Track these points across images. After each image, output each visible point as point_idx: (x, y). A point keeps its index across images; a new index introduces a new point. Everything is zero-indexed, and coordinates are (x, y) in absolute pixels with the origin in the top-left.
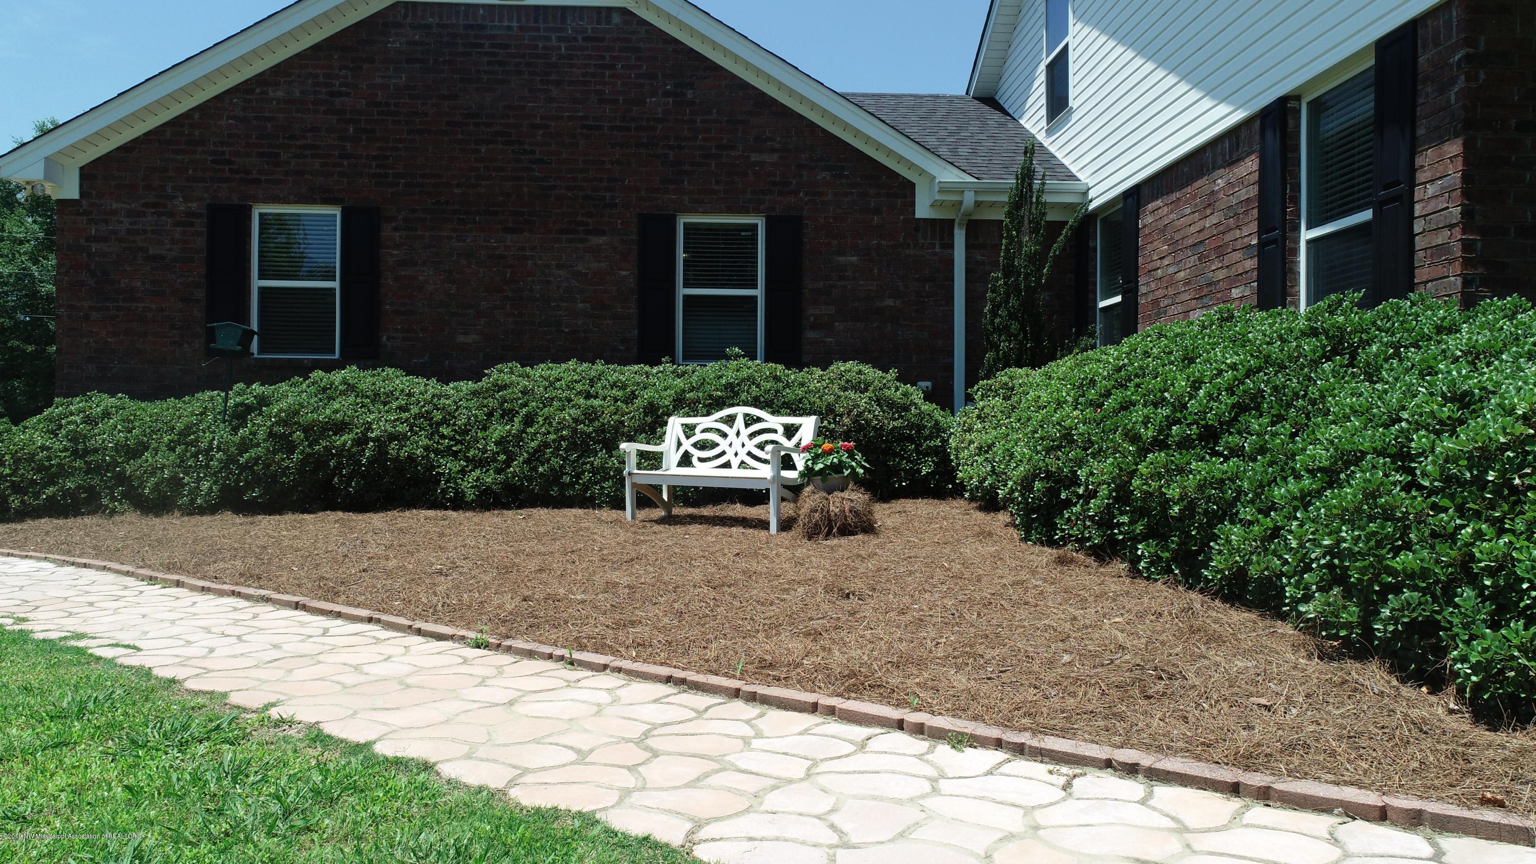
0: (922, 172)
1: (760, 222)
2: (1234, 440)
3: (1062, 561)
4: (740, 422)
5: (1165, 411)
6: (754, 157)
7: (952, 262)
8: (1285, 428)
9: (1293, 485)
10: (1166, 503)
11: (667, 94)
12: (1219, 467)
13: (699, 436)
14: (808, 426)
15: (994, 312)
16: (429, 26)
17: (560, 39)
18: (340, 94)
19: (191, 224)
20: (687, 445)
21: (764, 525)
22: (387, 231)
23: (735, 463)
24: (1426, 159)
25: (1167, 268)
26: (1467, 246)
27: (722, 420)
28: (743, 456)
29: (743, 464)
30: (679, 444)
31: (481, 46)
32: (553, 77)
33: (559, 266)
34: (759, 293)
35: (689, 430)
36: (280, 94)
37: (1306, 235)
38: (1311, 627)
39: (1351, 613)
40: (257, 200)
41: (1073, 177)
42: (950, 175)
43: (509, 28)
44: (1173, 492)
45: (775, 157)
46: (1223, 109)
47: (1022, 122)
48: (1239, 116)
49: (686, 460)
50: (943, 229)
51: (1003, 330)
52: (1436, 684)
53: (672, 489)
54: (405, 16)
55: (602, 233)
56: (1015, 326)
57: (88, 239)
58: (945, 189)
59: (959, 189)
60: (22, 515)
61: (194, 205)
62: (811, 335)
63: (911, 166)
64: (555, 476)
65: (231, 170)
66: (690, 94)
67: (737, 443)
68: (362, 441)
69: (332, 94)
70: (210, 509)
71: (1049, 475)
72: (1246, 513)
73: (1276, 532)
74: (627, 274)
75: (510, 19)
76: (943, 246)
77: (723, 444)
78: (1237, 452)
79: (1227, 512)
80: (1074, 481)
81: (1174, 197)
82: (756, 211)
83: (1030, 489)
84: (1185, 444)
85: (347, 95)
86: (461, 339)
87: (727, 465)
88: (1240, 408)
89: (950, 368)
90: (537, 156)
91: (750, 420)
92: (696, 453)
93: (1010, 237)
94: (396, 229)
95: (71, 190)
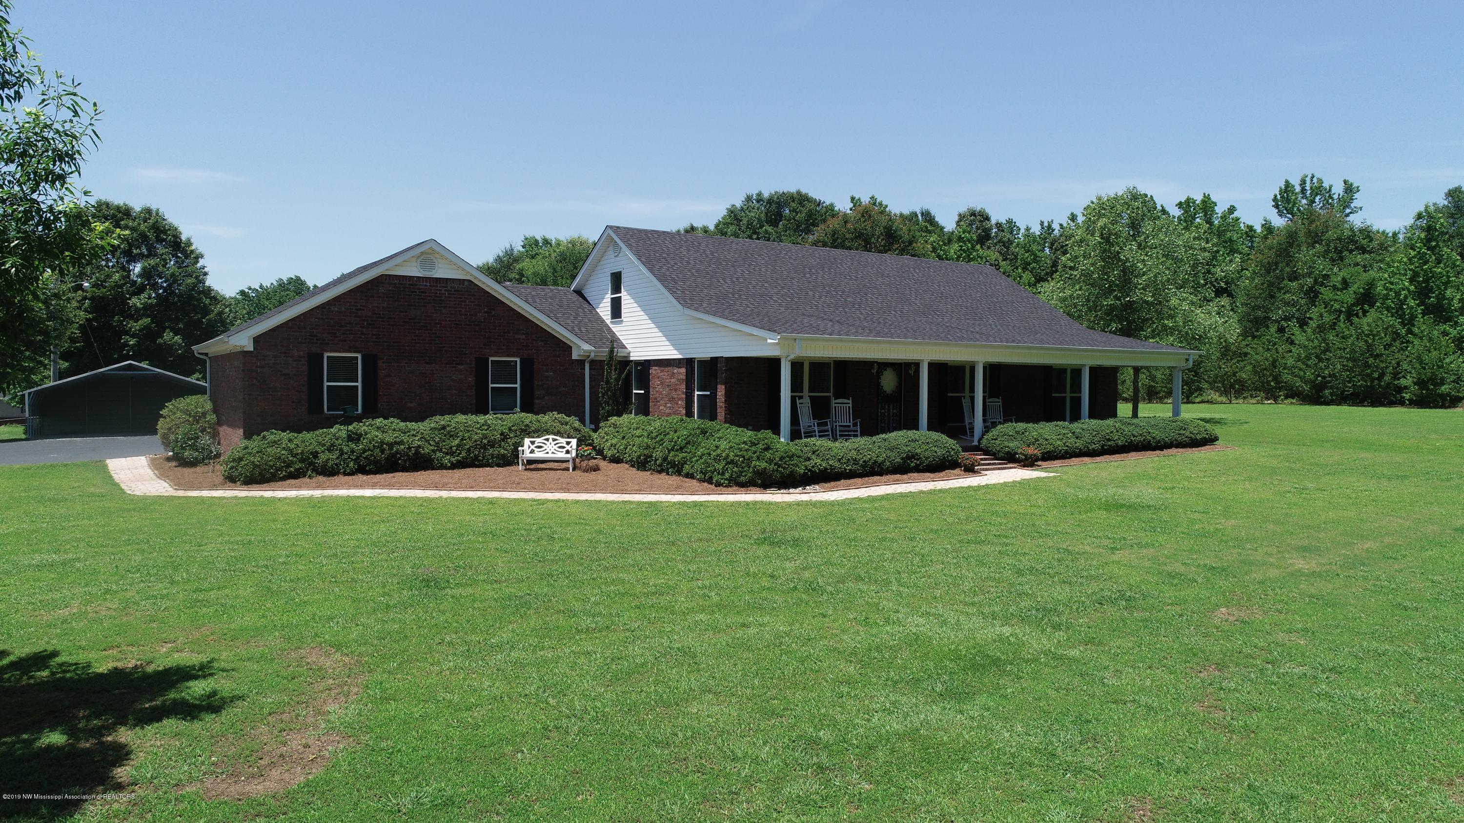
0: (575, 344)
1: (518, 360)
2: (686, 450)
3: (652, 474)
4: (551, 440)
5: (673, 443)
6: (516, 336)
7: (584, 375)
8: (694, 448)
9: (696, 458)
10: (675, 462)
11: (485, 312)
12: (684, 455)
13: (536, 444)
14: (574, 442)
15: (603, 397)
16: (395, 284)
17: (446, 290)
18: (360, 310)
19: (300, 361)
20: (533, 447)
21: (567, 469)
22: (380, 364)
23: (550, 452)
24: (719, 386)
25: (659, 388)
26: (725, 407)
27: (545, 440)
28: (553, 450)
29: (553, 453)
30: (529, 447)
31: (415, 292)
32: (443, 305)
33: (446, 377)
34: (518, 386)
35: (533, 443)
36: (336, 309)
37: (697, 393)
38: (698, 479)
39: (703, 477)
40: (327, 351)
41: (626, 348)
42: (586, 347)
43: (426, 285)
44: (676, 459)
45: (524, 336)
46: (676, 352)
47: (598, 310)
48: (680, 357)
49: (532, 452)
50: (581, 363)
51: (607, 403)
52: (712, 484)
53: (527, 461)
54: (386, 279)
55: (462, 364)
56: (611, 402)
57: (257, 367)
58: (585, 351)
59: (590, 352)
60: (283, 479)
61: (301, 353)
62: (537, 401)
63: (571, 341)
64: (476, 457)
65: (317, 340)
66: (493, 313)
67: (550, 447)
68: (409, 448)
69: (357, 309)
70: (352, 473)
71: (645, 455)
72: (688, 463)
73: (693, 466)
74: (471, 379)
75: (426, 282)
76: (581, 369)
77: (545, 447)
78: (686, 452)
79: (685, 463)
80: (652, 456)
81: (662, 368)
82: (517, 356)
83: (640, 458)
84: (677, 450)
85: (363, 310)
86: (409, 405)
87: (548, 453)
88: (687, 443)
89: (584, 412)
90: (438, 335)
91: (554, 440)
92: (536, 450)
93: (607, 371)
94: (383, 363)
95: (250, 348)
